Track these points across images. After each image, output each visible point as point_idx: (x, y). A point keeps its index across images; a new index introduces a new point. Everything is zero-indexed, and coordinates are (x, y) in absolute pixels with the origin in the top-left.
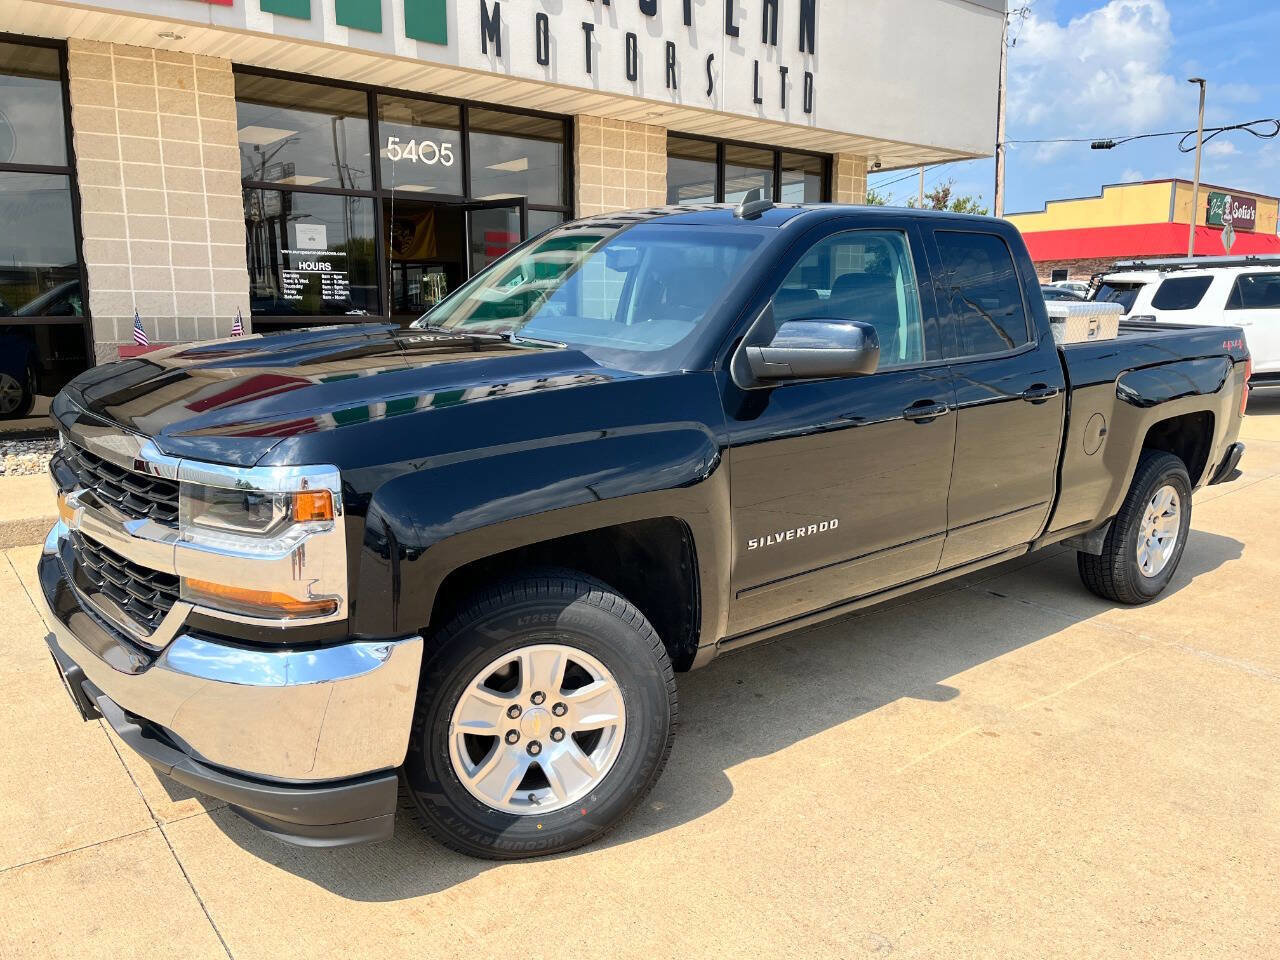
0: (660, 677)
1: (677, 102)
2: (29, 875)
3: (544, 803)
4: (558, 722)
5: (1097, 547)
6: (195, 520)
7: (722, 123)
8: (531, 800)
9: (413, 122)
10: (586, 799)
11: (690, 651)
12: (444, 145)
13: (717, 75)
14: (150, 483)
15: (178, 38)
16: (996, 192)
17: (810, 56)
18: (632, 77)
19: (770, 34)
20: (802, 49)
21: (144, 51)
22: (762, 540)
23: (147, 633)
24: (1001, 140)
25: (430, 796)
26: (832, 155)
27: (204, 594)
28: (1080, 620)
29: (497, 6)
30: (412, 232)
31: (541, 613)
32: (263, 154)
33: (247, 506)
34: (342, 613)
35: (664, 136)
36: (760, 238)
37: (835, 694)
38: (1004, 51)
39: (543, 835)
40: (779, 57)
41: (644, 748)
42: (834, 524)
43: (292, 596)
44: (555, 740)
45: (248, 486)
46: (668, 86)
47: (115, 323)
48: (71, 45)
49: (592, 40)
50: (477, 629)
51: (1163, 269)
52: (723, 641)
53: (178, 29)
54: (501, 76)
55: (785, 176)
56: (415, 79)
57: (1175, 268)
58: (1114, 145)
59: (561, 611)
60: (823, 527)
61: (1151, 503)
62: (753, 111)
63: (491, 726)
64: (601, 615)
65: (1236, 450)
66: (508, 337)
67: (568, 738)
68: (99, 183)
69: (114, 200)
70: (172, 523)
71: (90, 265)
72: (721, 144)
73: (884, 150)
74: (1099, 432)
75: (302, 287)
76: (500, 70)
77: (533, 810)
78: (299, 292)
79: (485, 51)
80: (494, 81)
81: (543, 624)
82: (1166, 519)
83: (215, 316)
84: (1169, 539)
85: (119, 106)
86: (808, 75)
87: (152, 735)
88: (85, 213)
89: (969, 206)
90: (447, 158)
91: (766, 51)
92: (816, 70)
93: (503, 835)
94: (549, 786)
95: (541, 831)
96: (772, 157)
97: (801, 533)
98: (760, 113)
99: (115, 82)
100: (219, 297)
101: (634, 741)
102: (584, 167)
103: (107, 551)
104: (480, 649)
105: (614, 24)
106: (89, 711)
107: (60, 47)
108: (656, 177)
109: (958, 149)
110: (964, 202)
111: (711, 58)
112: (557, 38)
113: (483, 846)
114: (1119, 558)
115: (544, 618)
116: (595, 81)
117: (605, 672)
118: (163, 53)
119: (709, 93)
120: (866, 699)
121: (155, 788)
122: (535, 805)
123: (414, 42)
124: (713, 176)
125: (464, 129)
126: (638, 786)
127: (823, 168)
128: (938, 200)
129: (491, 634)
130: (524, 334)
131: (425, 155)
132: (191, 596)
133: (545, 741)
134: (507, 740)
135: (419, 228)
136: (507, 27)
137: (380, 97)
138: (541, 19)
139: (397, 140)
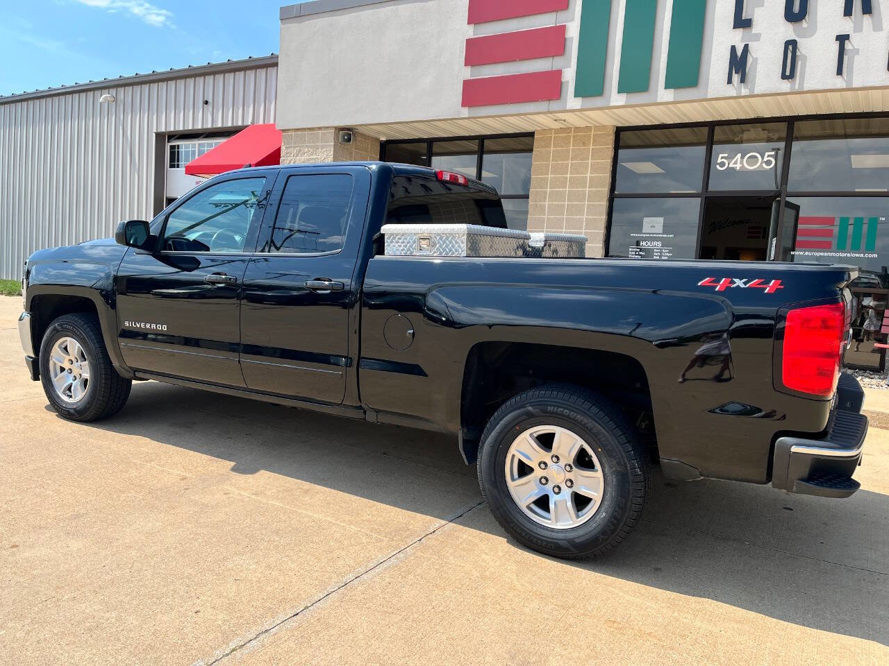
12: (767, 153)
15: (564, 120)
22: (131, 323)
29: (746, 46)
42: (165, 328)
48: (536, 133)
49: (847, 46)
53: (559, 116)
60: (159, 327)
63: (62, 363)
68: (537, 202)
69: (542, 210)
76: (745, 92)
79: (730, 81)
85: (552, 160)
90: (768, 163)
97: (148, 326)
99: (552, 149)
112: (808, 55)
116: (848, 81)
123: (672, 91)
125: (789, 139)
129: (58, 328)
131: (756, 157)
133: (77, 377)
134: (67, 371)
138: (791, 45)
139: (726, 155)
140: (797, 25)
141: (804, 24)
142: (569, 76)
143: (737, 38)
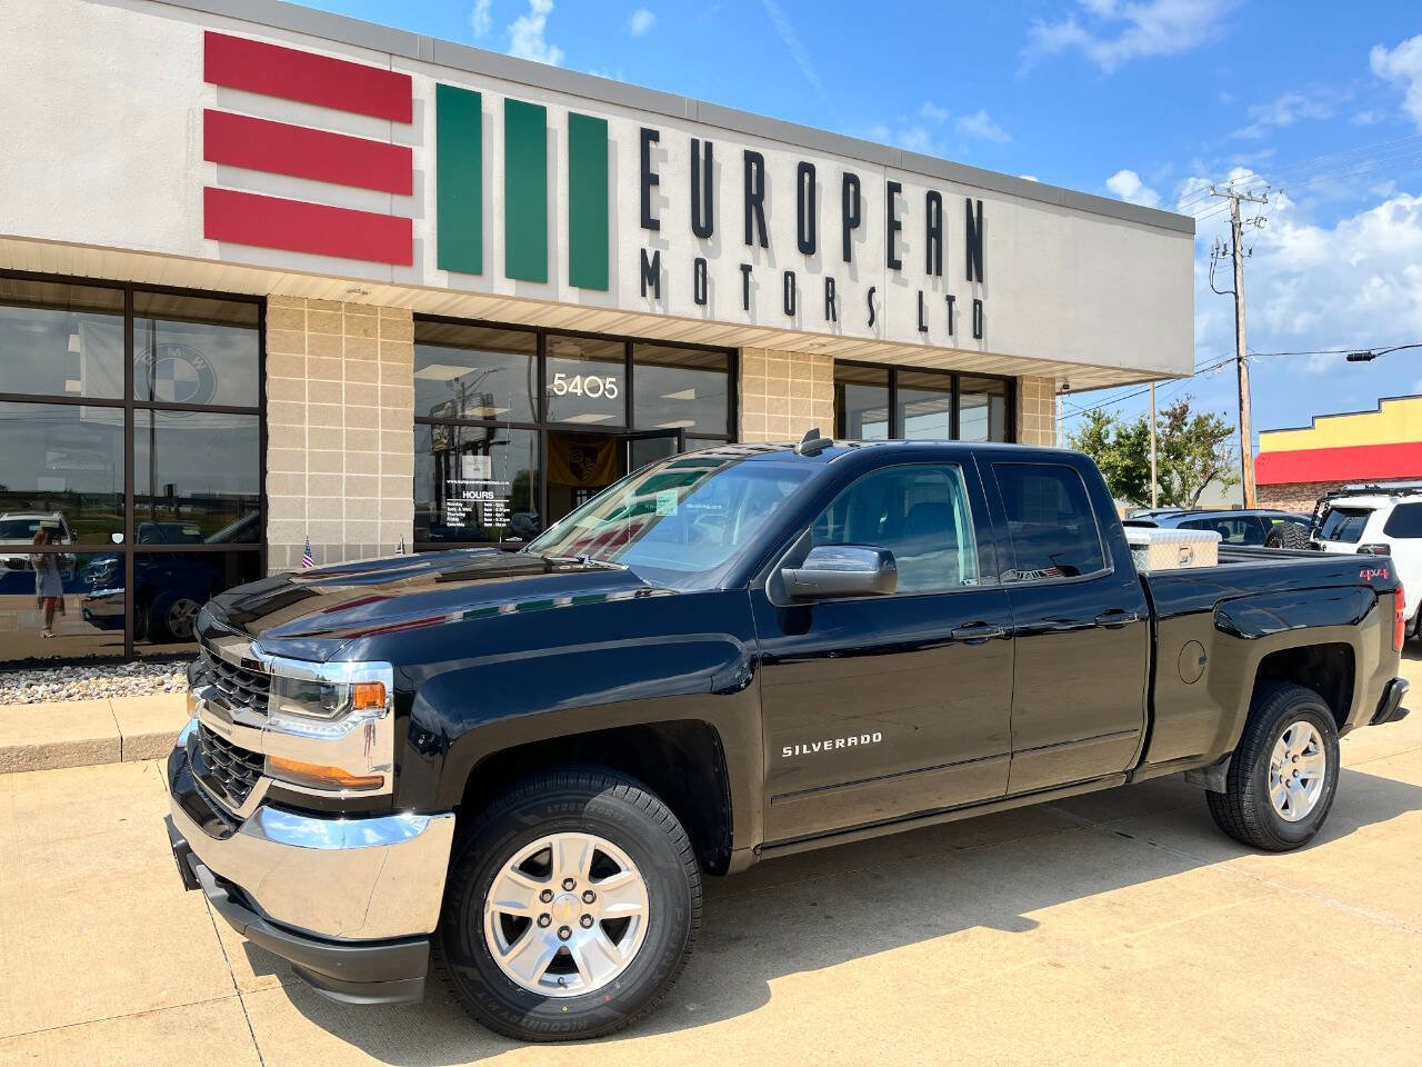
0: (681, 870)
1: (837, 333)
2: (123, 1024)
3: (570, 987)
4: (587, 909)
5: (1220, 783)
6: (282, 708)
7: (888, 351)
8: (560, 984)
9: (581, 357)
10: (611, 985)
11: (726, 854)
12: (609, 379)
13: (879, 305)
14: (252, 678)
15: (364, 293)
16: (1241, 409)
17: (979, 284)
18: (790, 311)
19: (935, 264)
20: (969, 278)
21: (335, 305)
22: (797, 748)
23: (237, 805)
24: (1242, 353)
25: (461, 968)
26: (1015, 378)
27: (284, 771)
28: (1206, 863)
29: (657, 254)
30: (594, 459)
31: (569, 802)
32: (463, 384)
33: (319, 697)
34: (388, 789)
35: (832, 364)
36: (810, 473)
37: (907, 920)
38: (1238, 262)
39: (568, 1017)
40: (945, 285)
41: (665, 939)
42: (877, 737)
43: (347, 771)
44: (584, 926)
45: (323, 679)
46: (828, 319)
47: (288, 549)
48: (269, 300)
49: (750, 279)
50: (512, 814)
51: (1394, 493)
52: (765, 847)
53: (364, 287)
54: (660, 316)
55: (964, 399)
56: (581, 320)
57: (1408, 492)
58: (1374, 357)
59: (586, 802)
60: (865, 739)
61: (1281, 740)
62: (919, 339)
63: (524, 907)
64: (624, 807)
65: (1395, 686)
66: (583, 559)
67: (596, 925)
68: (286, 422)
69: (298, 437)
70: (264, 711)
71: (271, 496)
72: (893, 370)
73: (1072, 372)
74: (1197, 660)
75: (464, 515)
76: (659, 310)
77: (560, 993)
78: (462, 520)
79: (644, 294)
80: (654, 320)
81: (569, 812)
82: (1306, 759)
83: (379, 542)
84: (1315, 781)
85: (309, 353)
86: (977, 303)
87: (236, 899)
88: (271, 448)
89: (1212, 423)
90: (612, 392)
91: (931, 282)
92: (985, 297)
93: (530, 1014)
94: (578, 971)
95: (565, 1014)
96: (949, 381)
97: (840, 743)
98: (926, 339)
99: (307, 333)
100: (384, 525)
101: (657, 931)
102: (747, 396)
103: (220, 739)
104: (513, 833)
105: (772, 264)
106: (191, 882)
107: (260, 302)
108: (823, 404)
109: (1152, 370)
110: (1206, 419)
111: (872, 290)
112: (715, 279)
113: (509, 1022)
114: (1247, 797)
115: (572, 807)
116: (753, 317)
117: (631, 864)
118: (352, 306)
119: (871, 323)
120: (936, 925)
121: (243, 963)
122: (562, 988)
123: (577, 289)
124: (886, 402)
125: (629, 363)
126: (660, 976)
127: (1005, 391)
128: (1175, 417)
129: (524, 819)
130: (622, 560)
131: (589, 389)
132: (273, 773)
133: (576, 927)
134: (539, 922)
135: (600, 456)
136: (666, 272)
137: (548, 337)
138: (700, 263)
139: (563, 376)
140: (703, 241)
141: (709, 242)
142: (426, 231)
143: (644, 238)
